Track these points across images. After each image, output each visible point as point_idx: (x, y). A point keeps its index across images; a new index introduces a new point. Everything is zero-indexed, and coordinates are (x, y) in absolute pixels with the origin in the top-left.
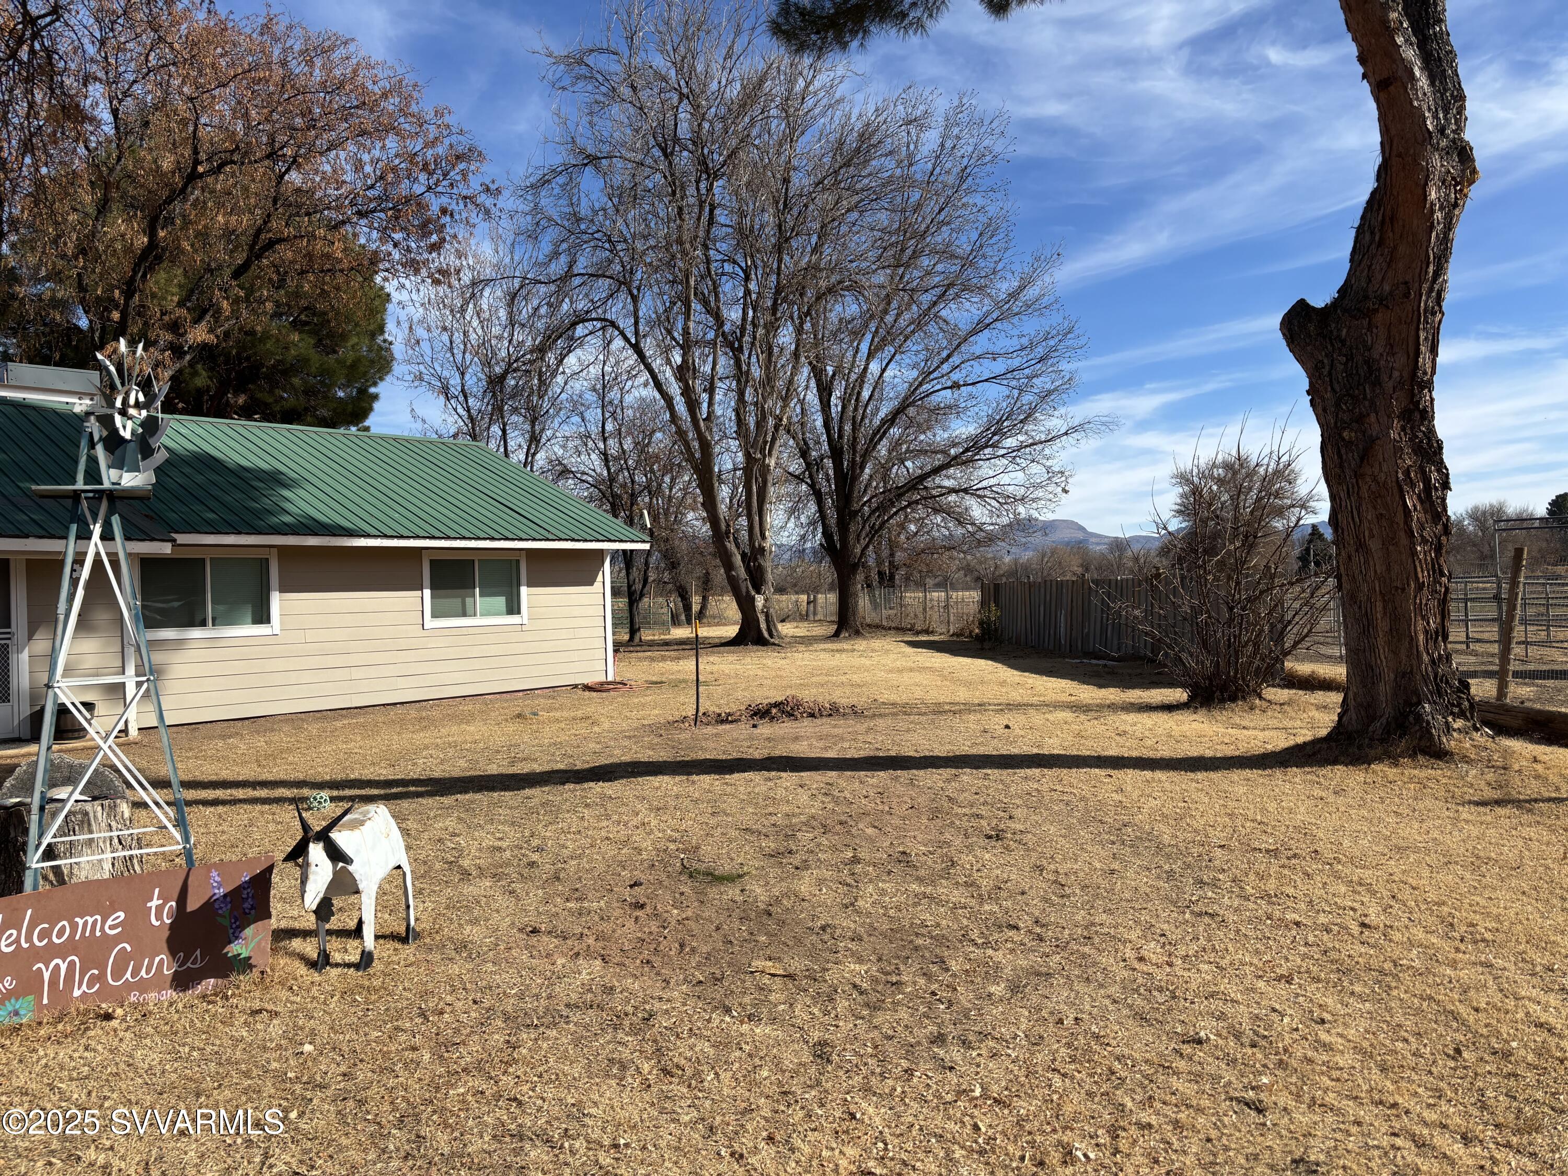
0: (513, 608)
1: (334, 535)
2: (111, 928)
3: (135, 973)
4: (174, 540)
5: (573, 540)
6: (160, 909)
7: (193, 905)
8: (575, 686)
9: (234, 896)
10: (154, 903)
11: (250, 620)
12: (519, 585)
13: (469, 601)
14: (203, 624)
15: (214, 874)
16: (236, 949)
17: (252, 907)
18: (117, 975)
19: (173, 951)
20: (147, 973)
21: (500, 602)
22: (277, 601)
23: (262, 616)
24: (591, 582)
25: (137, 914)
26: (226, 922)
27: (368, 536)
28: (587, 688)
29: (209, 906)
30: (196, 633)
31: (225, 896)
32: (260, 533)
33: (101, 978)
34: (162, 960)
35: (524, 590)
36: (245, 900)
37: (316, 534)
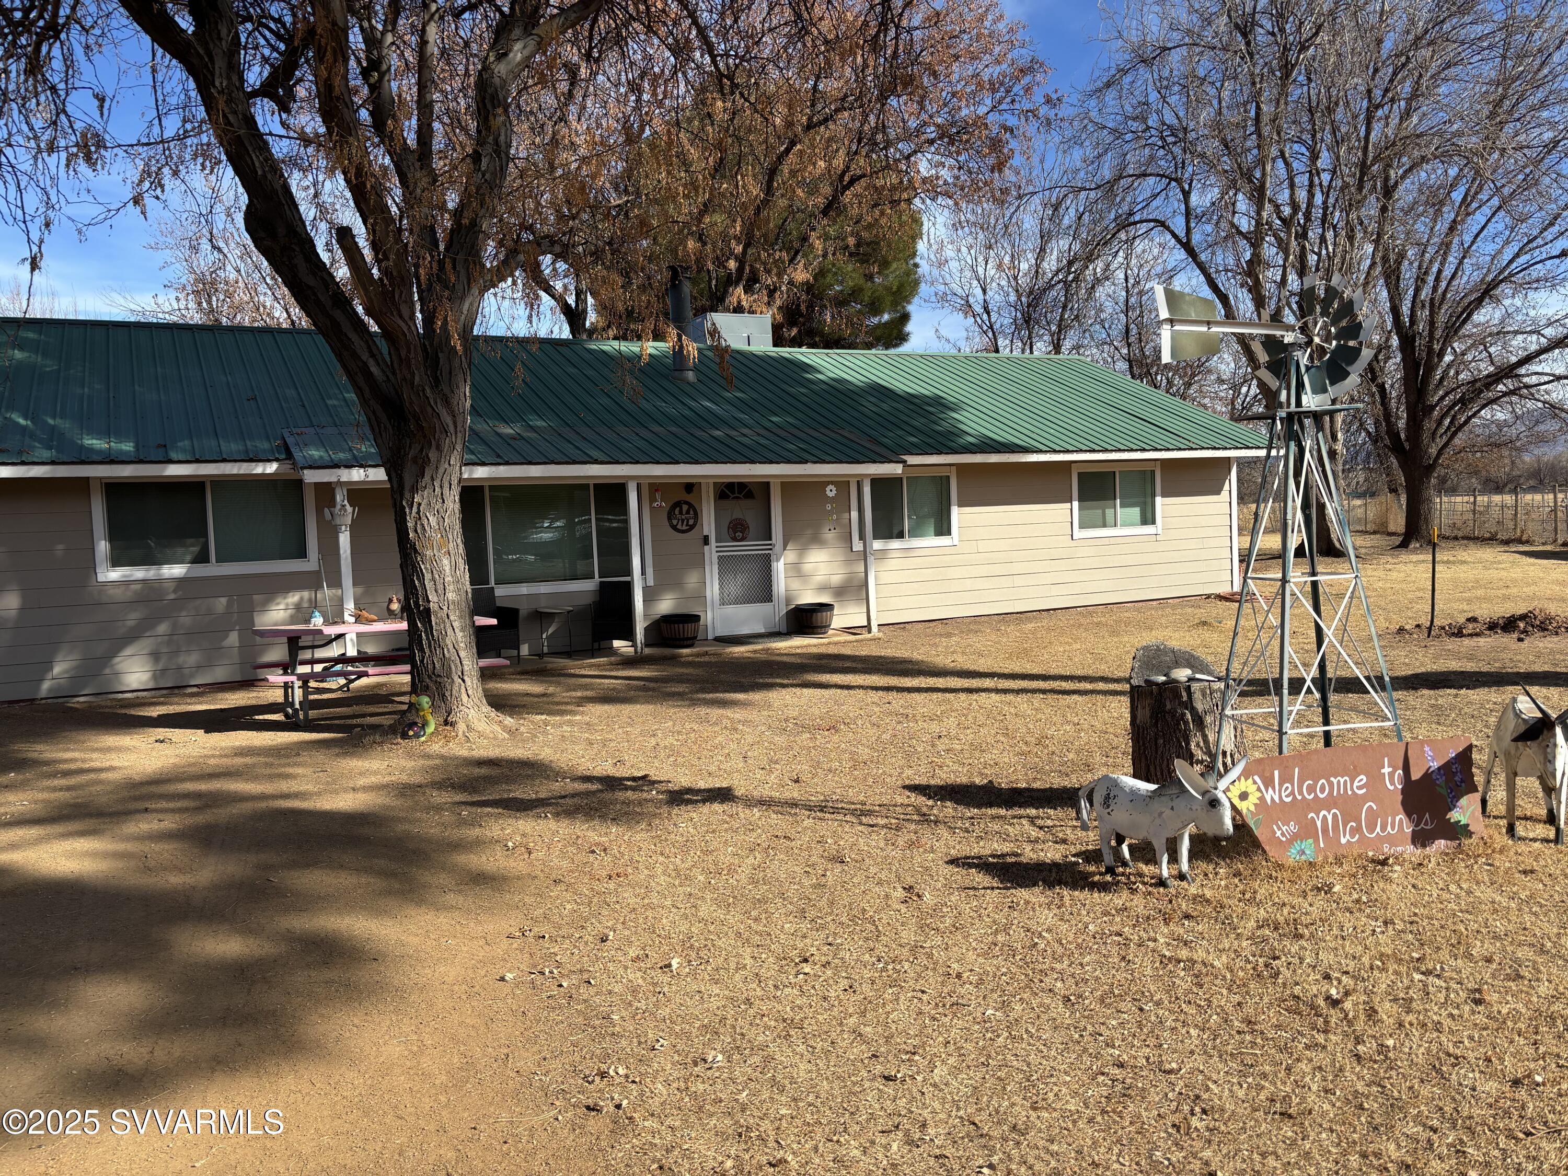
0: (1148, 518)
1: (1013, 452)
2: (1359, 788)
3: (1383, 829)
4: (904, 462)
5: (1215, 448)
6: (1391, 775)
7: (1416, 775)
8: (1208, 596)
9: (1446, 768)
10: (1386, 770)
11: (932, 530)
12: (1154, 496)
13: (1109, 512)
14: (901, 535)
15: (1427, 749)
16: (1455, 816)
17: (1462, 781)
18: (1371, 829)
19: (1409, 814)
20: (1393, 829)
21: (1135, 512)
22: (956, 513)
23: (943, 529)
24: (1218, 492)
25: (1375, 779)
26: (1444, 791)
27: (1041, 451)
28: (1220, 597)
29: (1427, 776)
30: (895, 544)
31: (1439, 769)
32: (956, 453)
33: (1357, 830)
34: (1401, 819)
35: (1159, 500)
36: (1455, 774)
37: (1000, 452)
